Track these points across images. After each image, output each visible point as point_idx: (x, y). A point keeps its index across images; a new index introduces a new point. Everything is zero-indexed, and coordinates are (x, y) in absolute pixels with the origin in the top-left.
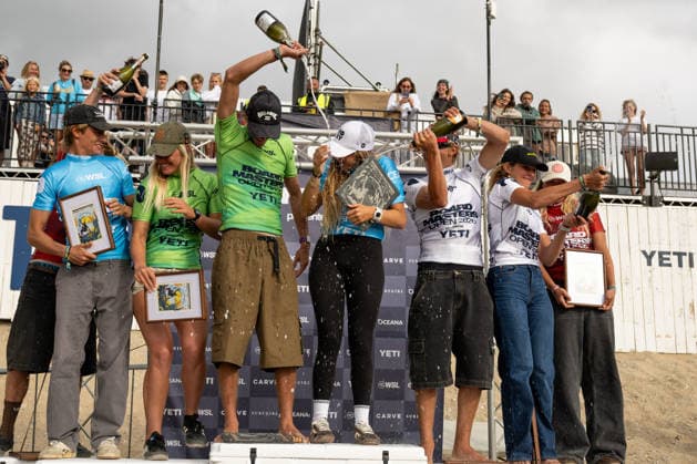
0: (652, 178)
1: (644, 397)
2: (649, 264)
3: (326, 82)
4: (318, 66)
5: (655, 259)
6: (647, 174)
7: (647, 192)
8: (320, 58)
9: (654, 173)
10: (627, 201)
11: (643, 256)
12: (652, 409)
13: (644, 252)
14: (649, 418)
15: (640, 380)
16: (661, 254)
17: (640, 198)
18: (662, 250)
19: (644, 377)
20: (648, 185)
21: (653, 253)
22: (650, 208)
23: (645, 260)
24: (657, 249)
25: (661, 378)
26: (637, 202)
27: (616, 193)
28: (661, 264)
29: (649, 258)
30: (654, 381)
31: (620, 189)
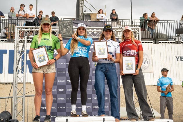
0: (178, 36)
1: (177, 98)
2: (178, 60)
3: (85, 11)
4: (83, 7)
5: (179, 59)
6: (177, 35)
7: (177, 40)
8: (83, 4)
9: (179, 34)
10: (171, 43)
11: (176, 58)
12: (179, 101)
13: (176, 57)
14: (178, 104)
15: (176, 93)
16: (181, 57)
17: (175, 42)
18: (181, 56)
19: (177, 92)
20: (177, 38)
21: (179, 57)
22: (178, 45)
23: (176, 59)
24: (180, 56)
25: (181, 92)
26: (174, 43)
27: (168, 40)
28: (181, 60)
29: (178, 58)
30: (180, 93)
31: (169, 39)
